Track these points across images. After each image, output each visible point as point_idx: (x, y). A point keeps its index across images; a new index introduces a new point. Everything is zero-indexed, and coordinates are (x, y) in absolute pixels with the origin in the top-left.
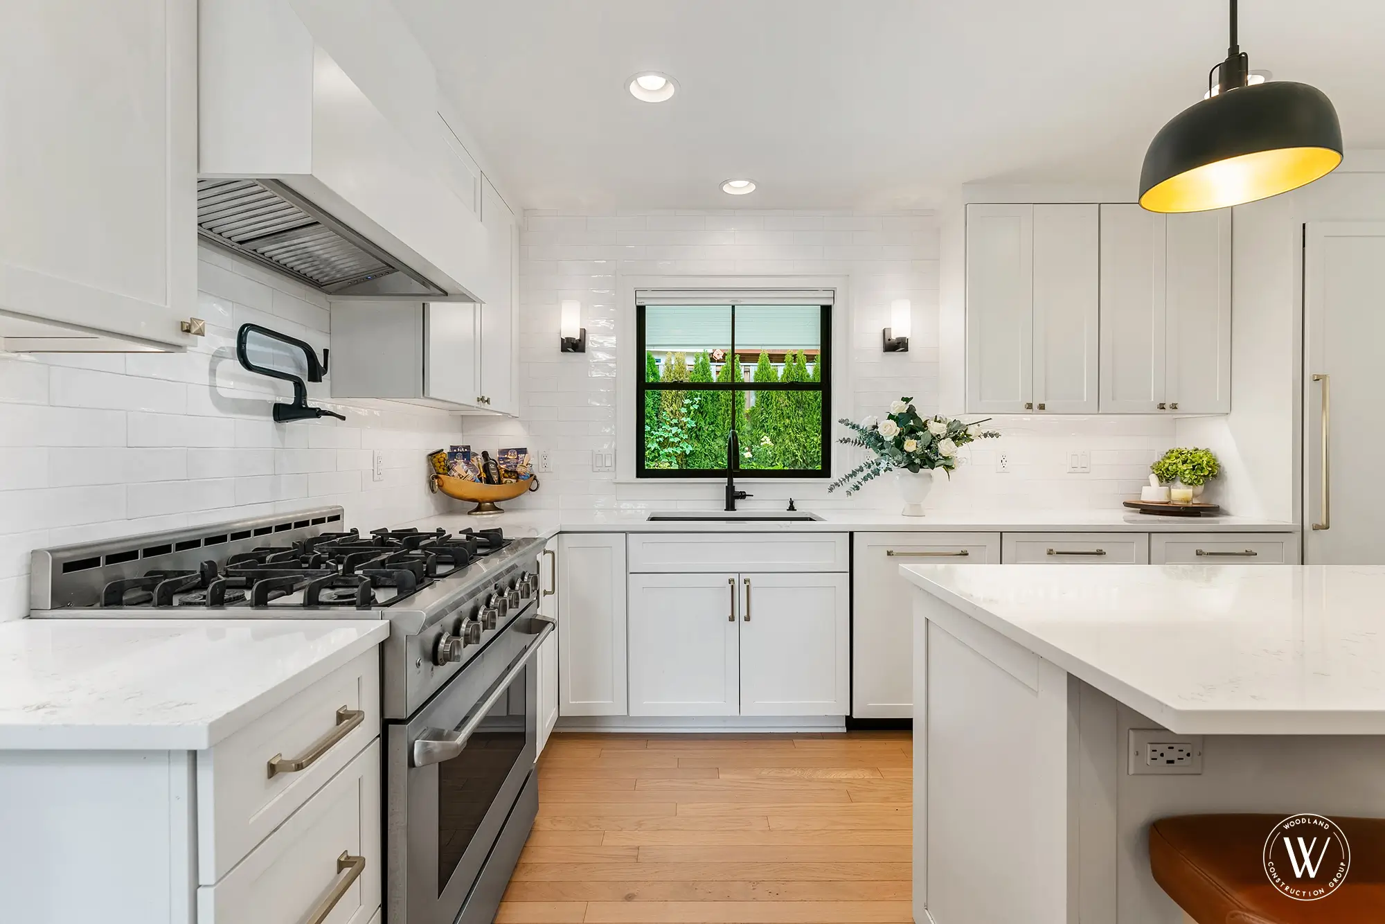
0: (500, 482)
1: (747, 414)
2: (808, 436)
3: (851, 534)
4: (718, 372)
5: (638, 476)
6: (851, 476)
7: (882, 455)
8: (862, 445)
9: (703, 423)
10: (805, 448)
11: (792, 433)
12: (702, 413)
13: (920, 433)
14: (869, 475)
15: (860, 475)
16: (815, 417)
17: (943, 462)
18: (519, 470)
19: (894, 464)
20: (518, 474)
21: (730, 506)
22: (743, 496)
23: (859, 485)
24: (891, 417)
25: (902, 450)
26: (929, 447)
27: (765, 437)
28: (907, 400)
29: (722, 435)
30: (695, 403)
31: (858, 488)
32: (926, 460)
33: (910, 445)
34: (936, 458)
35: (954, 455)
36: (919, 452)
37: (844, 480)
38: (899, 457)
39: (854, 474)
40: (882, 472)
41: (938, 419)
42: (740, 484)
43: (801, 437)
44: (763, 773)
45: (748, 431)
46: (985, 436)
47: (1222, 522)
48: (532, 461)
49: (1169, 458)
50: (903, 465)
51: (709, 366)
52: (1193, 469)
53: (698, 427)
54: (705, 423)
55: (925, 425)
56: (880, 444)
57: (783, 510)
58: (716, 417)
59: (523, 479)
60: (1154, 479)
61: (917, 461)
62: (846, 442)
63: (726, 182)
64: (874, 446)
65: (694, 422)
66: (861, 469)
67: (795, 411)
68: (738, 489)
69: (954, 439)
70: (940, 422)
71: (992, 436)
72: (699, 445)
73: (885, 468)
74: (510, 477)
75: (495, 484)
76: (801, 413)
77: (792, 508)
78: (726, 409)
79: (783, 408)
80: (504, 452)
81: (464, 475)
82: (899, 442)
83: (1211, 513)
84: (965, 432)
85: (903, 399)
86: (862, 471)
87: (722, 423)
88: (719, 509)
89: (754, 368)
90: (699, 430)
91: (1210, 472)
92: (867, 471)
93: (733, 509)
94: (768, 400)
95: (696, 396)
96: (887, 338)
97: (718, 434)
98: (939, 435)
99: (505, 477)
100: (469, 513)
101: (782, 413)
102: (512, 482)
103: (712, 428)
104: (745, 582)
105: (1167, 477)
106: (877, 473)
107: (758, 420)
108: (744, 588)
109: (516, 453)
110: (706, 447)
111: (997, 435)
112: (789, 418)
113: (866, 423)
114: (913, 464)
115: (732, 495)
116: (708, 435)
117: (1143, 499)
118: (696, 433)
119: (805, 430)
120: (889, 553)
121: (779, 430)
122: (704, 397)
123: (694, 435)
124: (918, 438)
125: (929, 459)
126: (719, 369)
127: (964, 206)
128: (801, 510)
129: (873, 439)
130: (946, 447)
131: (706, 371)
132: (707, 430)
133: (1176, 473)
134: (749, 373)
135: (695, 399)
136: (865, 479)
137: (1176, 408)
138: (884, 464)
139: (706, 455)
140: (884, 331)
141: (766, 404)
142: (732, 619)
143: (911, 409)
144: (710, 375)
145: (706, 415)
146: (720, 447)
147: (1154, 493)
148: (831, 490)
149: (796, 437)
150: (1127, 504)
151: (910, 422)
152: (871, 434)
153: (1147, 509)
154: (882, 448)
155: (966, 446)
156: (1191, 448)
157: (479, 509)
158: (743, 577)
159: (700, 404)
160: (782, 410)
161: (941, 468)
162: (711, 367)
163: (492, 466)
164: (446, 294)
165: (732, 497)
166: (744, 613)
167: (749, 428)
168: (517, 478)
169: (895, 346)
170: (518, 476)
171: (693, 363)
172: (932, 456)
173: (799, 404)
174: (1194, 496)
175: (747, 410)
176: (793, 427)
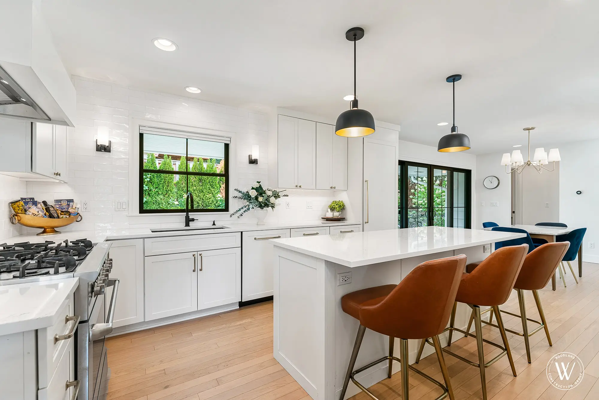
0: (58, 217)
1: (174, 184)
2: (204, 195)
3: (242, 232)
4: (159, 163)
5: (140, 213)
6: (239, 211)
7: (250, 203)
8: (242, 199)
9: (152, 188)
10: (203, 199)
11: (197, 193)
12: (151, 183)
13: (264, 195)
14: (246, 210)
15: (242, 211)
16: (207, 186)
17: (271, 205)
18: (70, 210)
19: (255, 206)
20: (70, 213)
21: (187, 225)
22: (193, 220)
23: (242, 214)
24: (253, 188)
25: (258, 201)
26: (266, 200)
27: (185, 195)
28: (259, 182)
29: (162, 193)
30: (148, 178)
31: (242, 215)
32: (266, 204)
33: (260, 199)
34: (269, 204)
35: (275, 202)
36: (264, 201)
37: (236, 212)
38: (257, 203)
39: (240, 210)
40: (251, 209)
41: (269, 190)
42: (192, 215)
43: (201, 195)
44: (210, 329)
45: (176, 192)
46: (284, 196)
47: (346, 223)
48: (78, 205)
49: (333, 204)
50: (258, 206)
51: (155, 160)
52: (339, 207)
53: (149, 190)
54: (153, 187)
55: (265, 191)
56: (249, 199)
57: (210, 225)
58: (159, 185)
59: (73, 215)
60: (329, 210)
61: (263, 205)
62: (235, 198)
63: (188, 87)
64: (247, 199)
65: (147, 187)
66: (242, 208)
67: (198, 184)
68: (191, 217)
69: (274, 197)
70: (269, 191)
71: (286, 196)
72: (150, 198)
73: (252, 208)
74: (65, 214)
75: (54, 218)
76: (201, 184)
77: (214, 224)
78: (164, 181)
79: (193, 182)
80: (57, 201)
81: (37, 213)
82: (256, 198)
83: (343, 220)
84: (278, 195)
85: (257, 182)
86: (243, 209)
87: (162, 188)
88: (182, 226)
89: (178, 163)
90: (150, 191)
91: (343, 208)
92: (245, 209)
93: (189, 226)
94: (186, 178)
95: (148, 175)
96: (250, 159)
97: (160, 193)
98: (270, 196)
99: (61, 214)
100: (37, 235)
101: (192, 184)
102: (66, 217)
103: (157, 190)
104: (200, 255)
105: (332, 209)
106: (248, 209)
107: (181, 187)
108: (199, 257)
109: (66, 202)
110: (154, 199)
111: (288, 196)
112: (195, 186)
113: (244, 190)
114: (261, 207)
115: (188, 220)
116: (155, 193)
117: (326, 216)
118: (148, 192)
119: (203, 192)
120: (255, 239)
121: (191, 192)
122: (153, 175)
123: (147, 193)
124: (263, 196)
125: (267, 204)
126: (160, 162)
127: (277, 115)
128: (218, 224)
129: (247, 196)
130: (272, 200)
131: (153, 163)
132: (154, 191)
133: (335, 208)
134: (176, 166)
135: (148, 176)
136: (244, 212)
137: (335, 188)
138: (251, 206)
139: (153, 203)
140: (249, 155)
141: (185, 180)
142: (194, 271)
143: (260, 186)
144: (155, 165)
145: (153, 184)
146: (161, 199)
147: (330, 215)
148: (231, 216)
149: (199, 195)
150: (322, 218)
151: (260, 191)
152: (246, 195)
153: (328, 219)
154: (250, 200)
155: (279, 199)
156: (338, 201)
157: (44, 232)
158: (199, 253)
159: (150, 178)
160: (192, 183)
161: (270, 207)
162: (156, 161)
163: (51, 209)
164: (50, 119)
165: (188, 221)
166: (199, 267)
167: (176, 191)
168: (70, 215)
169: (253, 162)
170: (70, 214)
171: (147, 158)
172: (268, 203)
173: (200, 180)
174: (339, 215)
175: (175, 182)
176: (198, 190)
